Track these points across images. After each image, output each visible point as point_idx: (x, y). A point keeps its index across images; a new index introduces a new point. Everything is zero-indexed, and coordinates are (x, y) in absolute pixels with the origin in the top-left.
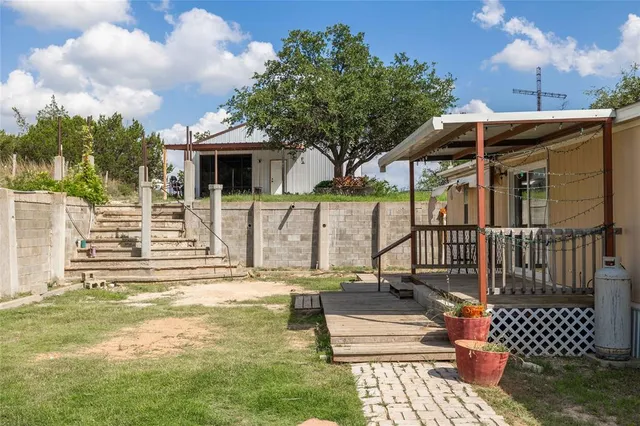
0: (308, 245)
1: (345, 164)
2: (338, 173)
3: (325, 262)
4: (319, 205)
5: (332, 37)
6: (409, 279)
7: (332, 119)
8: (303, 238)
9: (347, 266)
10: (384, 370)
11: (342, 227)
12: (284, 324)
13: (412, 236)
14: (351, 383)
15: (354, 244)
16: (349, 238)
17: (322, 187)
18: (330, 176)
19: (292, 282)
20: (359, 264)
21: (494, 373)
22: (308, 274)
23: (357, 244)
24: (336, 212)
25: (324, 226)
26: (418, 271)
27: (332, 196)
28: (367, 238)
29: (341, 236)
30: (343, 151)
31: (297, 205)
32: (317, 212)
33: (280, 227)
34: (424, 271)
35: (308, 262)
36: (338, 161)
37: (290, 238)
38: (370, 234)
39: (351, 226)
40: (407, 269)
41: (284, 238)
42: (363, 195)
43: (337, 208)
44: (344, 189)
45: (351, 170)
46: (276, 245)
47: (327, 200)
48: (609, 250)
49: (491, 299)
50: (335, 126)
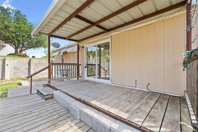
2: (16, 51)
4: (5, 58)
9: (18, 77)
11: (16, 66)
13: (49, 67)
15: (21, 71)
16: (18, 69)
17: (10, 55)
20: (23, 77)
23: (22, 71)
24: (13, 61)
25: (7, 65)
28: (26, 69)
29: (16, 68)
32: (4, 60)
38: (27, 67)
39: (20, 65)
43: (14, 60)
45: (21, 51)
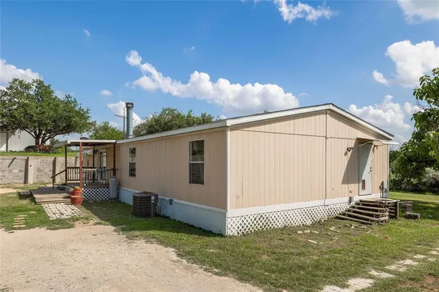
0: (23, 173)
1: (40, 140)
2: (37, 143)
3: (31, 180)
4: (28, 158)
5: (35, 84)
6: (65, 184)
7: (35, 122)
8: (20, 171)
9: (41, 182)
10: (51, 205)
11: (39, 166)
12: (17, 199)
13: (66, 170)
14: (42, 207)
15: (44, 173)
16: (42, 171)
17: (29, 149)
18: (33, 143)
19: (15, 188)
20: (46, 181)
21: (80, 202)
22: (23, 186)
23: (46, 173)
25: (30, 166)
26: (68, 182)
27: (35, 154)
28: (50, 171)
29: (39, 170)
30: (40, 133)
31: (17, 157)
32: (27, 161)
33: (9, 167)
34: (70, 182)
35: (23, 181)
36: (37, 137)
37: (14, 171)
38: (51, 169)
39: (43, 166)
40: (64, 182)
41: (11, 171)
42: (49, 153)
43: (37, 159)
44: (40, 150)
45: (44, 141)
46: (6, 174)
47: (31, 155)
48: (114, 174)
49: (84, 187)
50: (36, 125)
